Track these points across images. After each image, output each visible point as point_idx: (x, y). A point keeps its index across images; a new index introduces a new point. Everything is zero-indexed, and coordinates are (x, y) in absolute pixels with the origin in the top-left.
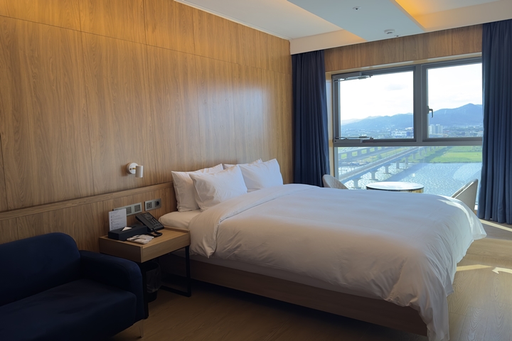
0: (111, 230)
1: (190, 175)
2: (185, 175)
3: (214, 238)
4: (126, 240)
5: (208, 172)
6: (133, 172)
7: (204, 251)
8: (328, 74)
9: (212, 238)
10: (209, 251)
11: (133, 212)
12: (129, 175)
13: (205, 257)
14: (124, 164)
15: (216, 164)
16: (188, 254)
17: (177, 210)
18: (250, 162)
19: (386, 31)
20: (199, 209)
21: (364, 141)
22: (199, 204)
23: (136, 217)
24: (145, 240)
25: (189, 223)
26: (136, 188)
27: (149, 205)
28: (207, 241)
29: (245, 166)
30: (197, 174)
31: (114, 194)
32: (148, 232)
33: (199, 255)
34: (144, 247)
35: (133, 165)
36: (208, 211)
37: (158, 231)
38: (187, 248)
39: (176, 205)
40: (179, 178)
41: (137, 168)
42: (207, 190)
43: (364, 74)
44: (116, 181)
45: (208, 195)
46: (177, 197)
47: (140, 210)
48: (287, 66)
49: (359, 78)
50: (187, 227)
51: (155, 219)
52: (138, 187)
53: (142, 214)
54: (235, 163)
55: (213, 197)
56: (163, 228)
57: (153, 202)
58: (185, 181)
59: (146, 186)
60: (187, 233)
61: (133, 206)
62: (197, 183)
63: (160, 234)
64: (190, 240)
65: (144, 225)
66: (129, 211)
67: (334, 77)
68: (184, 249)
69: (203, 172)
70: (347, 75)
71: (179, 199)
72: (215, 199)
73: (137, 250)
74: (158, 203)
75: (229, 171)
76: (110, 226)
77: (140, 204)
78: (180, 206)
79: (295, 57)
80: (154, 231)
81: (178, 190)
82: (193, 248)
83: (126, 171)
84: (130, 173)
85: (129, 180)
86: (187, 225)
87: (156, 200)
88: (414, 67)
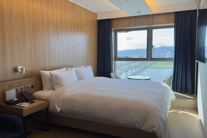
0: (7, 100)
1: (50, 73)
2: (47, 73)
3: (61, 103)
4: (15, 105)
5: (59, 71)
6: (20, 71)
7: (56, 110)
8: (113, 29)
9: (60, 103)
10: (59, 110)
11: (19, 91)
12: (17, 72)
13: (56, 112)
14: (15, 66)
15: (63, 67)
16: (48, 111)
17: (42, 90)
18: (79, 67)
19: (138, 12)
20: (54, 89)
21: (127, 59)
22: (54, 86)
23: (21, 94)
24: (26, 105)
25: (49, 96)
26: (21, 79)
27: (28, 87)
28: (58, 105)
29: (77, 68)
30: (53, 72)
31: (9, 82)
32: (27, 101)
33: (53, 111)
34: (25, 109)
35: (20, 67)
36: (58, 90)
37: (32, 101)
38: (48, 108)
39: (42, 87)
40: (43, 74)
41: (22, 69)
42: (58, 80)
43: (127, 30)
44: (10, 75)
45: (59, 82)
46: (43, 83)
47: (23, 90)
48: (95, 24)
49: (125, 32)
50: (48, 98)
51: (31, 94)
52: (22, 79)
53: (24, 92)
54: (72, 67)
55: (61, 83)
56: (35, 99)
57: (30, 86)
58: (47, 76)
59: (26, 78)
60: (47, 101)
61: (19, 88)
62: (53, 76)
63: (33, 102)
64: (49, 105)
65: (25, 97)
66: (17, 90)
67: (115, 31)
68: (46, 109)
69: (56, 71)
70: (121, 31)
71: (44, 84)
72: (62, 84)
73: (21, 110)
74: (32, 86)
75: (69, 71)
76: (7, 98)
77: (23, 87)
78: (44, 87)
79: (98, 20)
80: (30, 100)
81: (43, 80)
82: (51, 108)
83: (16, 70)
84: (18, 71)
85: (18, 75)
86: (48, 97)
87: (31, 85)
88: (148, 28)
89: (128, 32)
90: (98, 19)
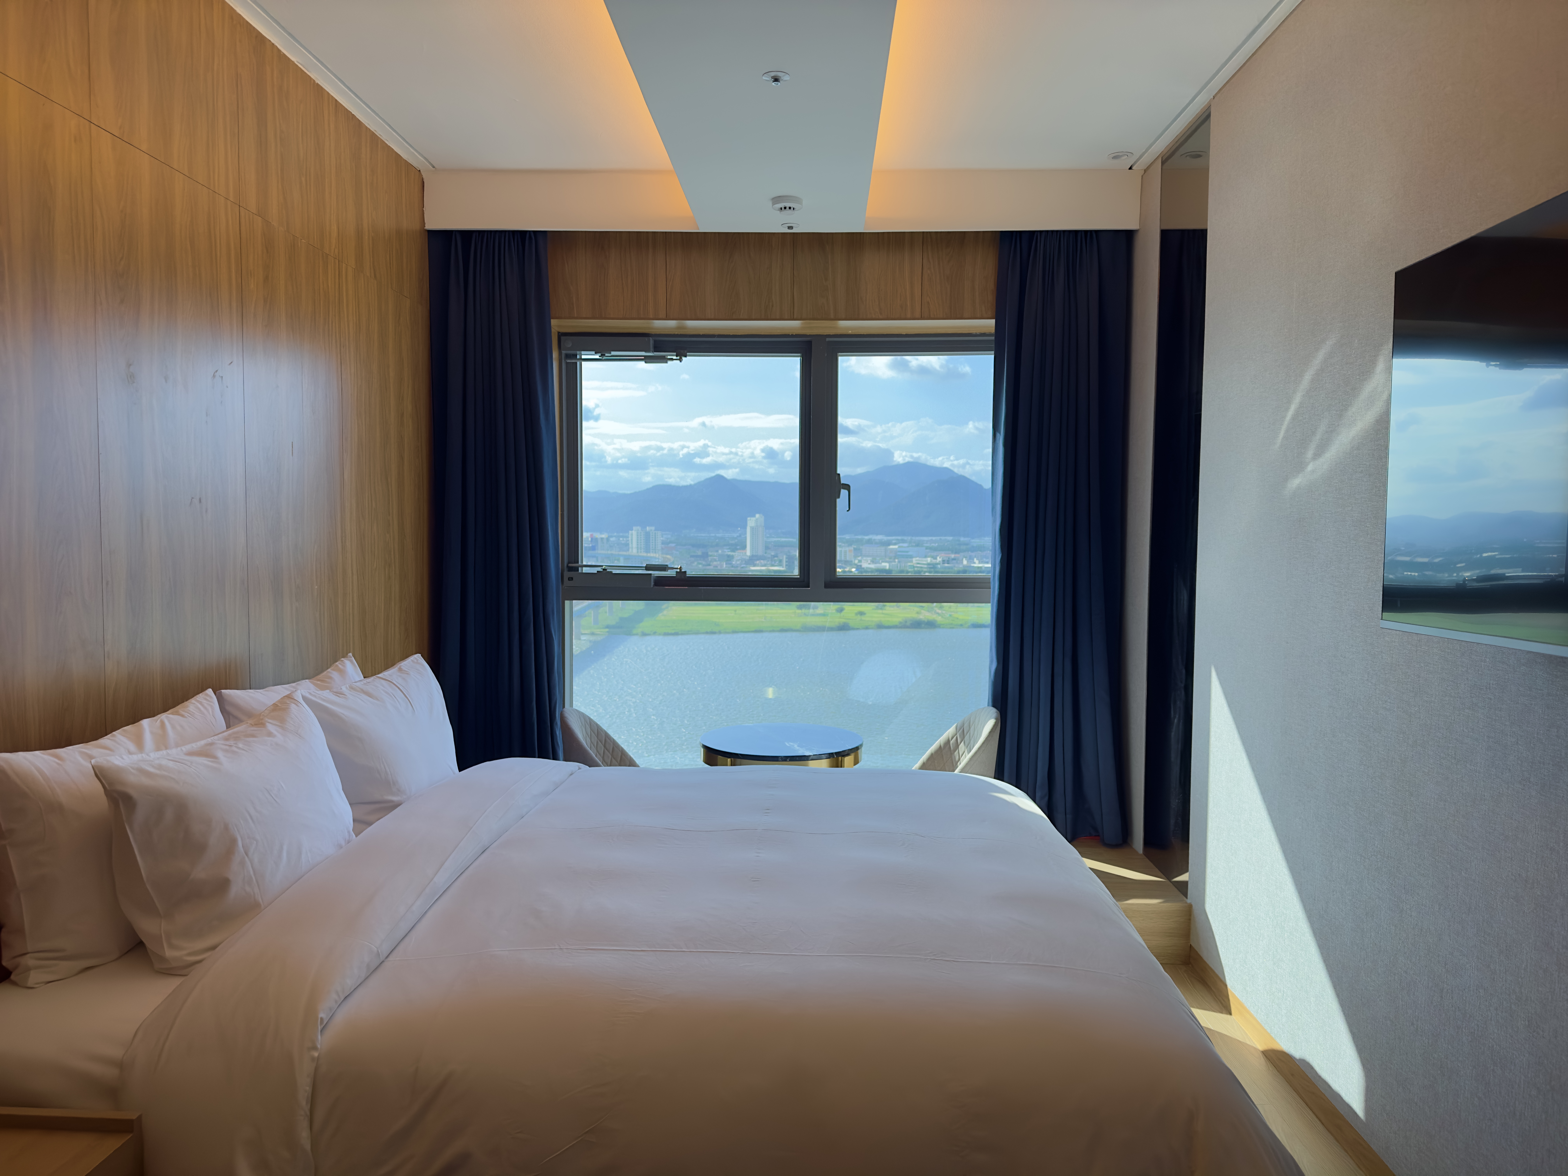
9: (288, 1140)
19: (776, 200)
21: (661, 582)
42: (195, 847)
43: (662, 347)
45: (200, 872)
49: (647, 359)
55: (223, 885)
60: (126, 1134)
67: (568, 343)
70: (610, 343)
72: (235, 890)
79: (432, 234)
88: (809, 343)
89: (664, 360)
90: (434, 223)
